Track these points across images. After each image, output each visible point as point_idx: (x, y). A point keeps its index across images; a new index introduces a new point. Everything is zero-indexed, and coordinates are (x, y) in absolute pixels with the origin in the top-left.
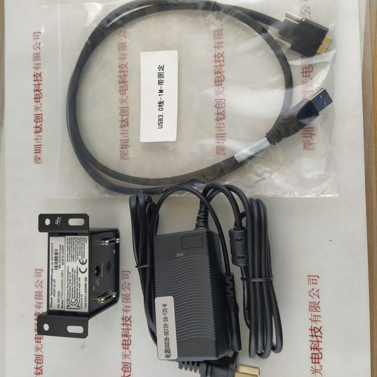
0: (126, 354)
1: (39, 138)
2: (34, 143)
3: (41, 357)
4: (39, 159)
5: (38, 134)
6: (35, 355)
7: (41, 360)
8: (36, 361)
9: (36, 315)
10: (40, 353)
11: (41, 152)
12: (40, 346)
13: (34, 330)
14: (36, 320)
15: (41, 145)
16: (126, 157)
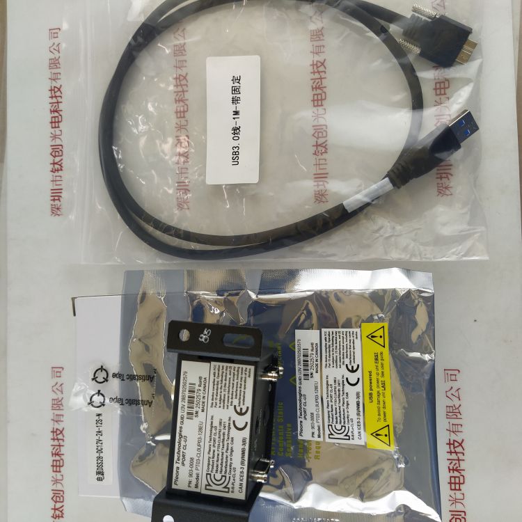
1: (58, 178)
2: (51, 186)
3: (62, 493)
4: (58, 209)
5: (56, 174)
6: (53, 490)
7: (61, 498)
8: (54, 499)
9: (53, 432)
10: (59, 487)
11: (61, 199)
12: (59, 477)
13: (51, 454)
14: (54, 439)
15: (61, 189)
16: (185, 207)
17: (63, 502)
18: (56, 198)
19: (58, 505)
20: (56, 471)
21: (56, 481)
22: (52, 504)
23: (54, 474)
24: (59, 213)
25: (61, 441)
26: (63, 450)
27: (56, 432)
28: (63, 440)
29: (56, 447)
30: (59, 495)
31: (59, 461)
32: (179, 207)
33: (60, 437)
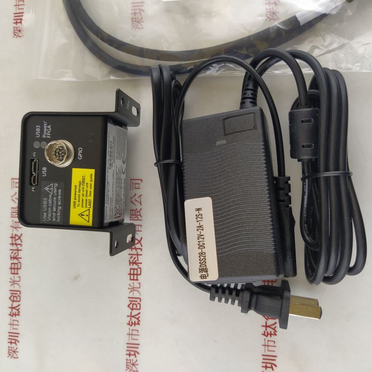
0: (135, 286)
1: (21, 3)
2: (14, 10)
3: (18, 293)
4: (20, 31)
6: (10, 291)
7: (18, 298)
8: (12, 298)
9: (12, 237)
10: (16, 288)
11: (23, 22)
12: (17, 279)
13: (9, 258)
14: (12, 244)
15: (23, 13)
16: (140, 26)
17: (19, 301)
18: (19, 21)
19: (15, 304)
20: (14, 274)
21: (14, 282)
22: (9, 303)
23: (12, 276)
24: (20, 35)
25: (19, 246)
26: (21, 254)
27: (15, 238)
28: (21, 245)
29: (15, 252)
30: (17, 295)
31: (17, 264)
32: (134, 26)
33: (18, 242)
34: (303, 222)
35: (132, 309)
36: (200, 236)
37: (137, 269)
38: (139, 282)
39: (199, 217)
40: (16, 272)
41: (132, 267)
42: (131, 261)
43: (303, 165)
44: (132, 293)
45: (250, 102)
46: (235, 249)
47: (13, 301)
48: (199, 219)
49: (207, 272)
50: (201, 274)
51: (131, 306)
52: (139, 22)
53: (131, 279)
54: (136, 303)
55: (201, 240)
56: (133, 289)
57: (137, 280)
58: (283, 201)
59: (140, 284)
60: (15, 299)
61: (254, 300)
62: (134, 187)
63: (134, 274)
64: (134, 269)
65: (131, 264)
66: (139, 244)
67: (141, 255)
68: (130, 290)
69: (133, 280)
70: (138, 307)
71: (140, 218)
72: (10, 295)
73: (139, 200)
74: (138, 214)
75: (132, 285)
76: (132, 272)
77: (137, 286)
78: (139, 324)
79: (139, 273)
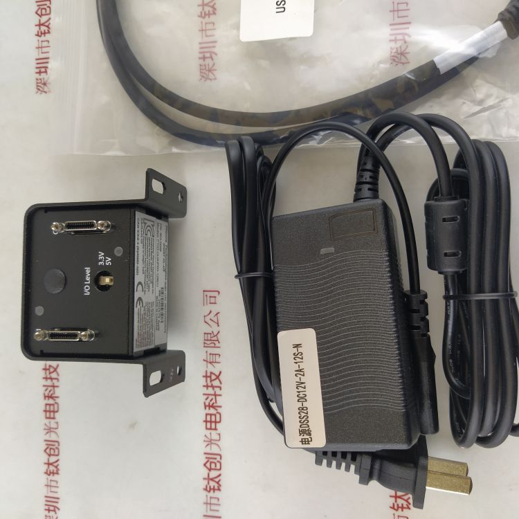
0: (213, 438)
1: (45, 44)
2: (35, 54)
3: (56, 444)
4: (45, 84)
5: (43, 38)
6: (45, 441)
7: (56, 451)
8: (48, 451)
9: (45, 369)
10: (53, 437)
11: (49, 71)
12: (53, 425)
13: (42, 397)
14: (46, 378)
15: (48, 58)
16: (211, 76)
17: (57, 455)
18: (43, 70)
19: (53, 459)
20: (50, 418)
21: (49, 430)
22: (45, 458)
23: (47, 421)
24: (46, 89)
25: (55, 381)
26: (58, 392)
27: (48, 369)
28: (57, 379)
29: (50, 388)
30: (54, 447)
31: (53, 405)
32: (203, 77)
33: (54, 375)
34: (447, 357)
35: (210, 469)
36: (300, 384)
37: (215, 415)
38: (218, 432)
39: (298, 356)
40: (52, 416)
41: (207, 411)
42: (207, 404)
43: (446, 278)
44: (209, 447)
45: (369, 189)
46: (348, 404)
47: (50, 455)
48: (298, 360)
49: (310, 434)
50: (302, 437)
51: (208, 465)
52: (210, 71)
53: (207, 428)
54: (215, 461)
55: (301, 389)
56: (210, 442)
57: (216, 429)
58: (418, 328)
59: (219, 434)
60: (52, 452)
61: (377, 466)
62: (209, 302)
63: (211, 422)
64: (211, 415)
65: (207, 408)
66: (217, 380)
67: (220, 395)
68: (206, 443)
69: (211, 429)
70: (218, 467)
71: (217, 345)
72: (46, 447)
73: (215, 319)
74: (215, 338)
75: (209, 436)
76: (209, 419)
77: (217, 437)
78: (219, 489)
79: (218, 420)
